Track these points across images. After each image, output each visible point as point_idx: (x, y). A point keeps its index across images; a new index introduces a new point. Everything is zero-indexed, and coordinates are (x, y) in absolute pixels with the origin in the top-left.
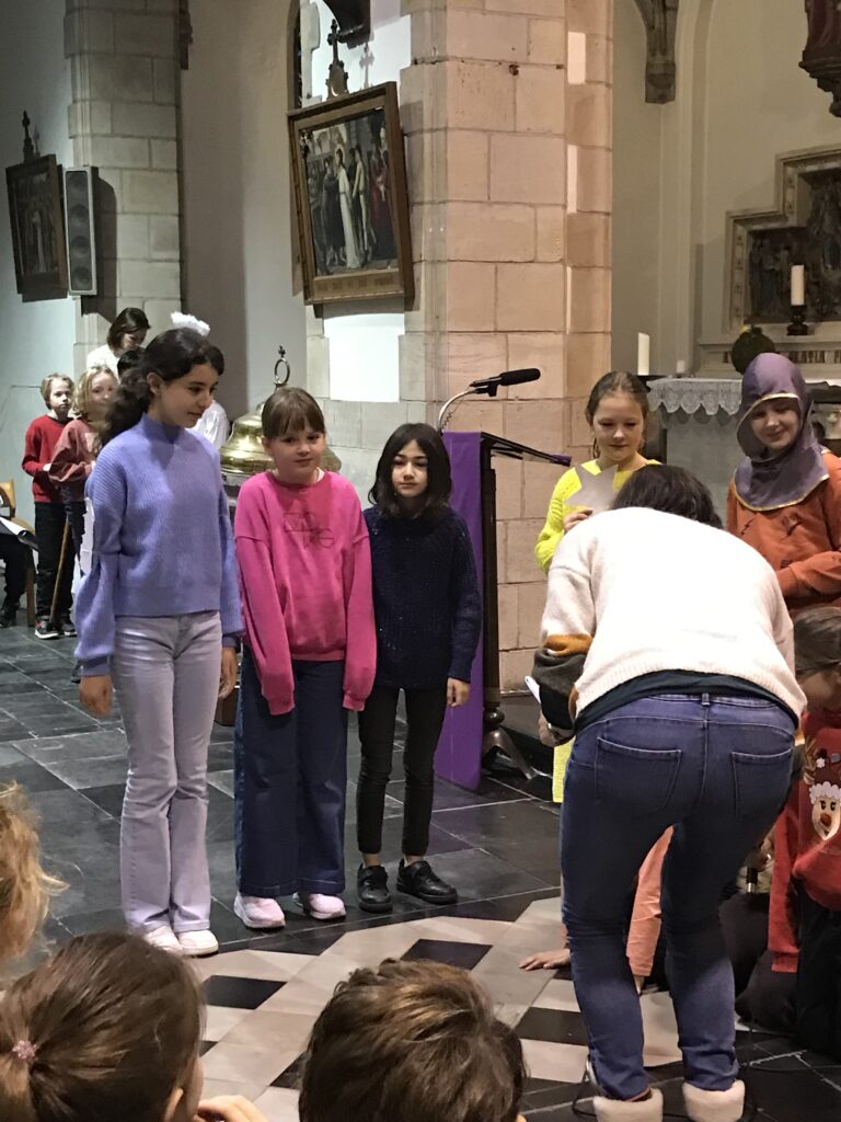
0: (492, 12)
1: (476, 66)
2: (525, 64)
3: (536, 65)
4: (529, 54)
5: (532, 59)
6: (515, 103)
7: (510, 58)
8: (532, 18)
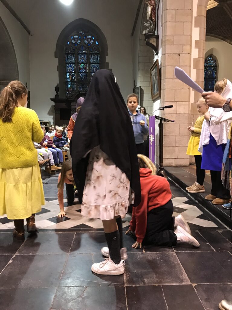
0: (175, 45)
1: (172, 55)
2: (182, 54)
3: (184, 54)
4: (182, 52)
5: (183, 52)
6: (179, 61)
7: (179, 53)
8: (183, 45)
